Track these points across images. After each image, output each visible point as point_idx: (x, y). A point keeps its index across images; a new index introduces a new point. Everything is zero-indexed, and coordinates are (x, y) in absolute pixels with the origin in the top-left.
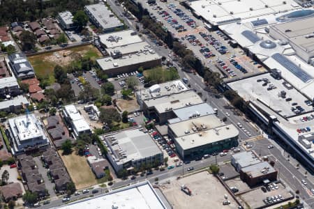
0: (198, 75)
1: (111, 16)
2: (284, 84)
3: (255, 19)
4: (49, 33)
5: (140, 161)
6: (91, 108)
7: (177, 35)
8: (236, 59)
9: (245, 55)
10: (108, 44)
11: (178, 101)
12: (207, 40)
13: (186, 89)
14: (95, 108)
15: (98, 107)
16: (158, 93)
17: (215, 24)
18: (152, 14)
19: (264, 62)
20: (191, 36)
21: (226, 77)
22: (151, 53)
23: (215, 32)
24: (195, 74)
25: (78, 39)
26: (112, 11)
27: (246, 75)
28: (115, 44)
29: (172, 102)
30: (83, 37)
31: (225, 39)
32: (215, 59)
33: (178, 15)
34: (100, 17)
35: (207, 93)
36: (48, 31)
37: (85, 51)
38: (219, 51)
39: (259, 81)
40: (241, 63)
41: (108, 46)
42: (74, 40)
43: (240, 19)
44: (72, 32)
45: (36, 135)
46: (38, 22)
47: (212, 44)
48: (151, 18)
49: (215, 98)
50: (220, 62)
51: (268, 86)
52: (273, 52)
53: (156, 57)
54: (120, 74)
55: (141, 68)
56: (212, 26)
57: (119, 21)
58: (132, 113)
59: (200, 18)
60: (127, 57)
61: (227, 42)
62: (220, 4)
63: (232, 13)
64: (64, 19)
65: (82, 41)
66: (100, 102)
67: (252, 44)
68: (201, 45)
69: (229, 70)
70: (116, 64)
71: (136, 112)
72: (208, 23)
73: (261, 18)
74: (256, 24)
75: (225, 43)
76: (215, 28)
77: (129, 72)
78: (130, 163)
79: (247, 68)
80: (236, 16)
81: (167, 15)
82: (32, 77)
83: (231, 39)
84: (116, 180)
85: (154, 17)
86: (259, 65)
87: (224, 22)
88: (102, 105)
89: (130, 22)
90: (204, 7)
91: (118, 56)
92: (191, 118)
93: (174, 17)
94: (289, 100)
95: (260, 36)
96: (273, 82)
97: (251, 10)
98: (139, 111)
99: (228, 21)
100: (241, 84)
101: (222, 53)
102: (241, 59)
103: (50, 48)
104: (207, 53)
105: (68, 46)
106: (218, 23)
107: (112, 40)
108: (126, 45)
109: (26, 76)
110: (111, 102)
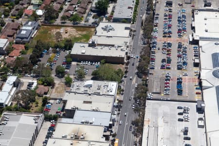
1: (129, 8)
2: (200, 119)
8: (185, 79)
10: (100, 32)
12: (179, 51)
13: (113, 93)
14: (35, 85)
15: (38, 84)
16: (87, 89)
17: (197, 38)
19: (204, 91)
20: (168, 44)
21: (159, 93)
22: (122, 50)
27: (178, 98)
28: (105, 33)
29: (85, 102)
31: (195, 56)
33: (179, 20)
34: (121, 7)
36: (77, 9)
37: (84, 33)
38: (178, 66)
39: (179, 108)
41: (97, 34)
42: (87, 21)
44: (94, 14)
47: (179, 56)
48: (153, 18)
50: (167, 77)
51: (181, 117)
55: (103, 61)
56: (194, 39)
57: (132, 14)
59: (193, 28)
60: (99, 47)
61: (194, 58)
65: (92, 23)
66: (42, 80)
67: (212, 68)
68: (168, 54)
69: (168, 87)
70: (84, 51)
71: (59, 99)
81: (170, 18)
82: (24, 43)
85: (157, 18)
86: (199, 91)
90: (206, 19)
92: (83, 123)
94: (188, 139)
96: (193, 115)
100: (160, 106)
101: (179, 68)
102: (190, 79)
103: (65, 23)
104: (166, 64)
105: (79, 25)
106: (200, 38)
107: (105, 29)
108: (111, 37)
109: (21, 41)
110: (51, 84)
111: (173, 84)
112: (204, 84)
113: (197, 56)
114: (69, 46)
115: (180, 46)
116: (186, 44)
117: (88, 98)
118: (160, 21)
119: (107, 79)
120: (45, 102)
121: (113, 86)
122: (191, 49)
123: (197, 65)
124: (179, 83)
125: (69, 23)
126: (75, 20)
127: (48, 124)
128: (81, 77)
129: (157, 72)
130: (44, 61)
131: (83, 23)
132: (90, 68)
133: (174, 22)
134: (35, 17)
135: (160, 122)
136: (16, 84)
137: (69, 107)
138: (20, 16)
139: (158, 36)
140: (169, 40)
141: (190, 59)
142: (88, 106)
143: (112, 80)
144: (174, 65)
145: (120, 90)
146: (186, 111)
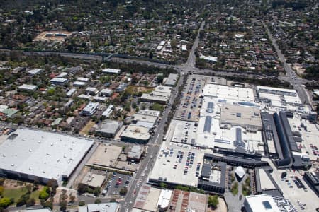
1: (174, 80)
2: (194, 129)
3: (223, 99)
5: (105, 133)
10: (156, 90)
11: (145, 118)
12: (193, 101)
13: (157, 116)
15: (123, 110)
20: (189, 97)
21: (179, 117)
26: (178, 78)
27: (187, 120)
29: (142, 118)
32: (185, 109)
37: (149, 90)
39: (187, 124)
42: (152, 85)
43: (217, 97)
46: (150, 75)
48: (185, 85)
51: (187, 127)
52: (209, 115)
53: (165, 100)
54: (146, 102)
57: (174, 83)
59: (203, 91)
60: (155, 96)
62: (219, 89)
63: (218, 94)
65: (154, 86)
66: (126, 109)
68: (188, 101)
69: (183, 115)
73: (226, 100)
74: (220, 101)
76: (202, 97)
77: (150, 102)
79: (192, 117)
86: (197, 118)
87: (209, 96)
92: (140, 126)
94: (187, 136)
96: (192, 126)
97: (229, 95)
101: (192, 108)
102: (195, 113)
103: (141, 85)
104: (185, 106)
105: (147, 86)
106: (205, 95)
107: (160, 88)
108: (162, 92)
109: (118, 91)
110: (129, 110)
111: (187, 114)
112: (201, 115)
113: (201, 103)
114: (140, 94)
115: (194, 98)
116: (197, 98)
117: (144, 116)
118: (188, 87)
119: (155, 110)
120: (125, 117)
121: (158, 113)
122: (199, 100)
123: (200, 107)
124: (190, 114)
125: (143, 85)
126: (146, 84)
127: (124, 127)
128: (144, 108)
129: (181, 108)
130: (128, 101)
131: (150, 85)
132: (148, 104)
133: (195, 87)
134: (127, 81)
135: (176, 129)
136: (113, 109)
137: (135, 119)
138: (120, 80)
139: (185, 93)
140: (189, 95)
141: (198, 104)
142: (144, 120)
143: (158, 110)
144: (189, 106)
145: (161, 115)
146: (189, 125)
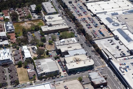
0: (83, 36)
1: (52, 8)
2: (119, 42)
3: (113, 12)
4: (25, 14)
5: (49, 73)
6: (34, 48)
7: (78, 18)
8: (101, 30)
9: (105, 28)
10: (48, 20)
11: (71, 47)
12: (90, 20)
13: (76, 42)
14: (36, 48)
15: (37, 47)
16: (63, 43)
17: (95, 14)
18: (69, 8)
19: (113, 32)
20: (83, 18)
21: (95, 37)
22: (65, 25)
23: (95, 17)
24: (82, 35)
25: (37, 17)
26: (53, 5)
27: (104, 37)
28: (50, 20)
29: (68, 48)
30: (39, 16)
31: (98, 21)
32: (92, 29)
33: (80, 8)
34: (47, 8)
35: (86, 44)
36: (24, 13)
37: (38, 22)
38: (94, 26)
39: (109, 40)
40: (103, 32)
41: (47, 21)
42: (34, 17)
43: (106, 12)
44: (35, 14)
45: (7, 58)
46: (22, 9)
47: (92, 22)
48: (68, 9)
49: (88, 47)
50: (94, 31)
51: (112, 43)
52: (118, 28)
53: (67, 27)
54: (50, 33)
55: (59, 31)
56: (94, 14)
57: (55, 10)
58: (51, 51)
59: (89, 10)
60: (54, 26)
61: (99, 22)
62: (99, 5)
63: (104, 9)
64: (32, 8)
65: (38, 18)
66: (38, 45)
67: (109, 23)
68: (87, 22)
69: (97, 34)
70: (48, 29)
71: (53, 51)
72: (92, 13)
73: (116, 12)
75: (98, 22)
76: (95, 15)
77: (54, 33)
78: (44, 74)
79: (105, 34)
80: (105, 11)
81: (76, 8)
83: (101, 21)
84: (37, 81)
85: (70, 9)
86: (110, 33)
87: (99, 13)
88: (39, 47)
89: (60, 11)
90: (92, 6)
91: (50, 25)
92: (75, 55)
93: (79, 9)
94: (120, 50)
95: (113, 20)
96: (115, 41)
97: (113, 8)
98: (54, 50)
99: (101, 13)
100: (100, 41)
102: (103, 30)
103: (24, 20)
104: (89, 26)
105: (32, 20)
106: (96, 13)
108: (55, 21)
109: (11, 31)
110: (43, 46)
115: (89, 18)
116: (91, 17)
121: (74, 39)
123: (102, 24)
124: (100, 32)
125: (26, 20)
128: (53, 40)
